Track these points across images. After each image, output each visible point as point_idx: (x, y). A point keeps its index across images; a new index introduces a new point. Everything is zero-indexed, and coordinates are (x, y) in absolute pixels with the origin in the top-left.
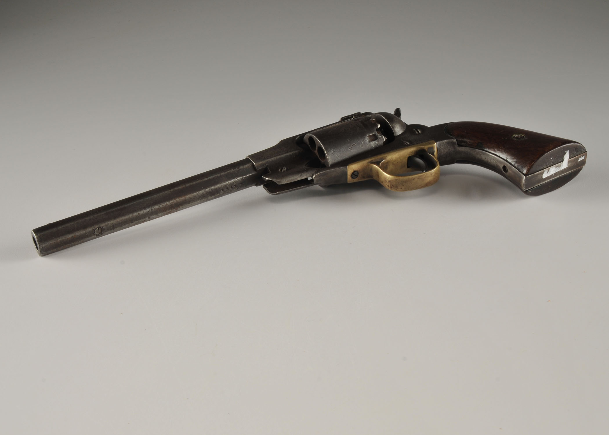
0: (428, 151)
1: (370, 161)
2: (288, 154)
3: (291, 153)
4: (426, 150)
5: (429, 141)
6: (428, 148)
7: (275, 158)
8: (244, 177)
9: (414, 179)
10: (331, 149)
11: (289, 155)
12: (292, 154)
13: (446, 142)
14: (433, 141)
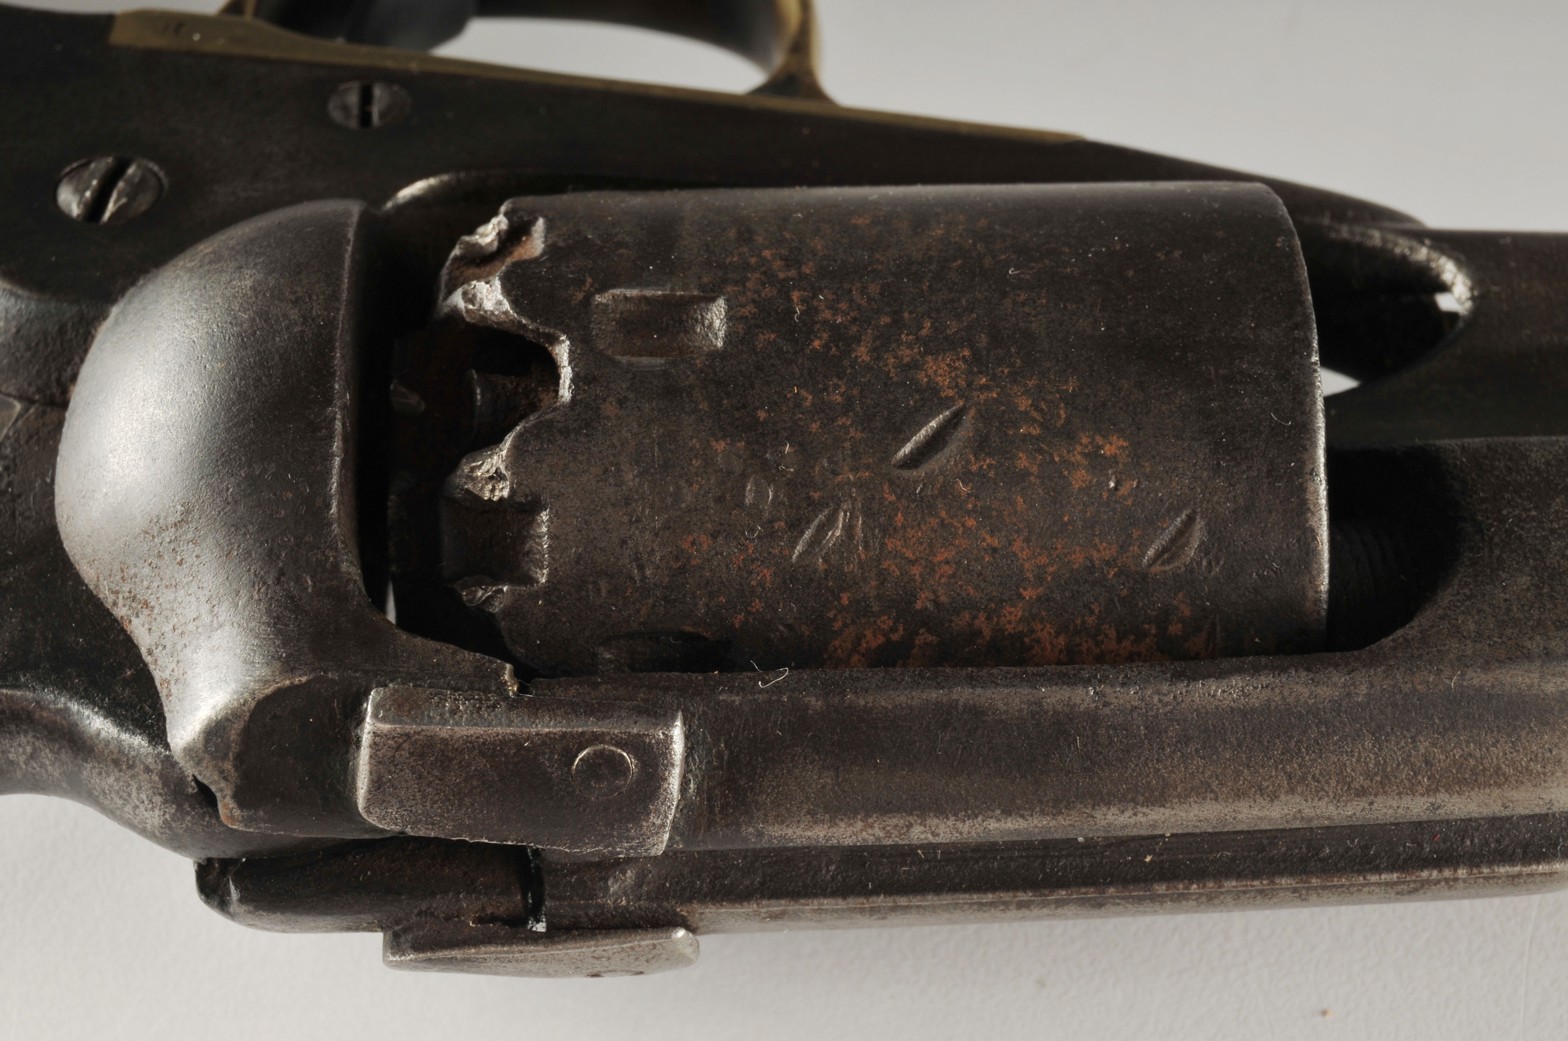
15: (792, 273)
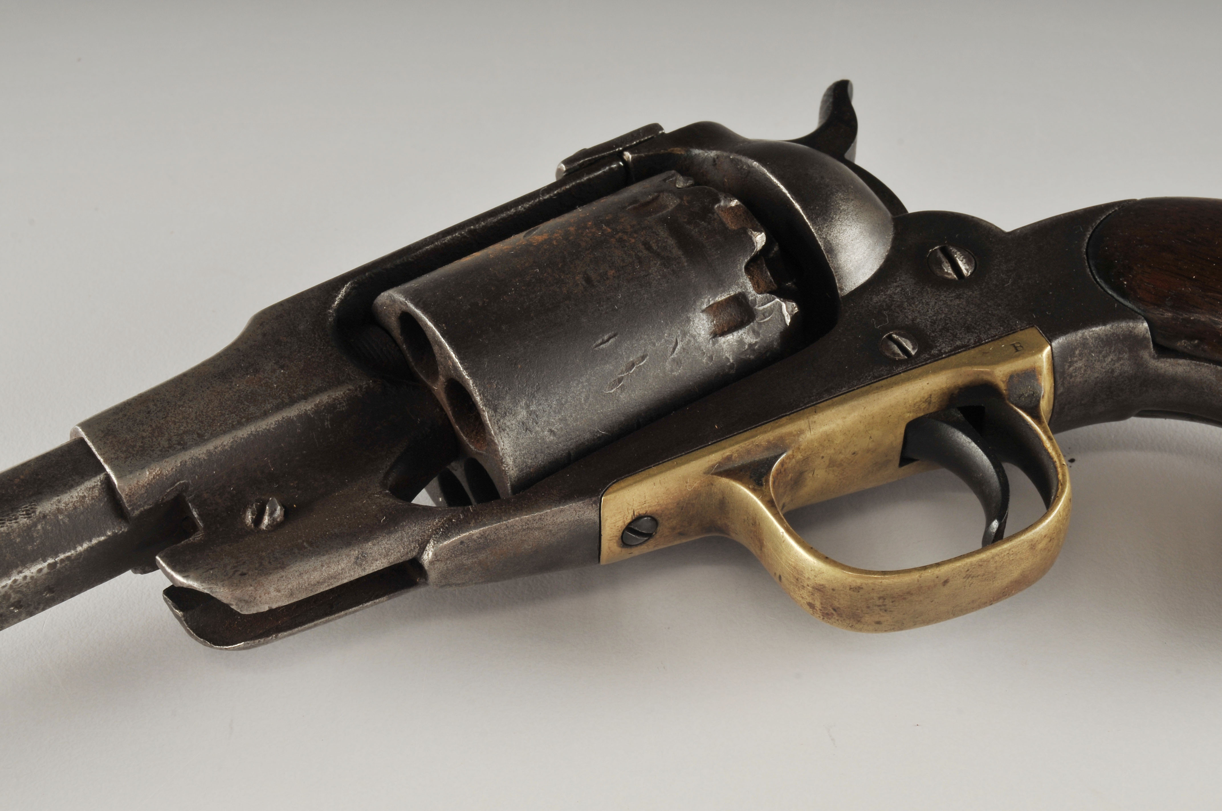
0: (1008, 390)
1: (720, 464)
2: (292, 412)
3: (307, 407)
4: (1003, 386)
5: (1014, 331)
6: (1011, 377)
7: (226, 441)
8: (62, 556)
9: (946, 582)
10: (516, 403)
11: (299, 417)
12: (317, 411)
13: (1098, 338)
14: (1033, 334)
15: (617, 236)
